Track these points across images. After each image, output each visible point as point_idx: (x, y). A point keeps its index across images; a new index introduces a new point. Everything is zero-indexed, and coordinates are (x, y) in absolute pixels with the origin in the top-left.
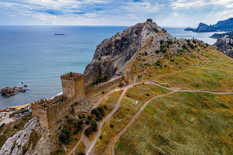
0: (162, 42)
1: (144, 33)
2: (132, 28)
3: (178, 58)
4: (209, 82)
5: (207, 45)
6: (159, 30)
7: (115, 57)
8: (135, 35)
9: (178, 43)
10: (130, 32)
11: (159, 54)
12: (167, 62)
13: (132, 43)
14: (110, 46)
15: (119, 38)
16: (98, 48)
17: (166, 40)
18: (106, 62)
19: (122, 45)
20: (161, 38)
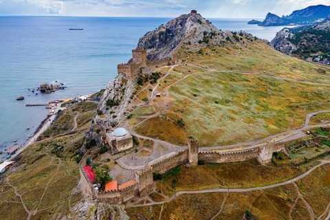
0: (205, 33)
1: (188, 23)
2: (177, 20)
3: (220, 48)
4: (242, 66)
5: (256, 38)
6: (203, 21)
7: (160, 50)
8: (180, 27)
9: (222, 35)
10: (174, 23)
11: (202, 44)
12: (209, 51)
13: (176, 34)
14: (153, 39)
15: (164, 30)
16: (141, 41)
17: (210, 31)
18: (150, 55)
19: (166, 38)
20: (204, 29)
